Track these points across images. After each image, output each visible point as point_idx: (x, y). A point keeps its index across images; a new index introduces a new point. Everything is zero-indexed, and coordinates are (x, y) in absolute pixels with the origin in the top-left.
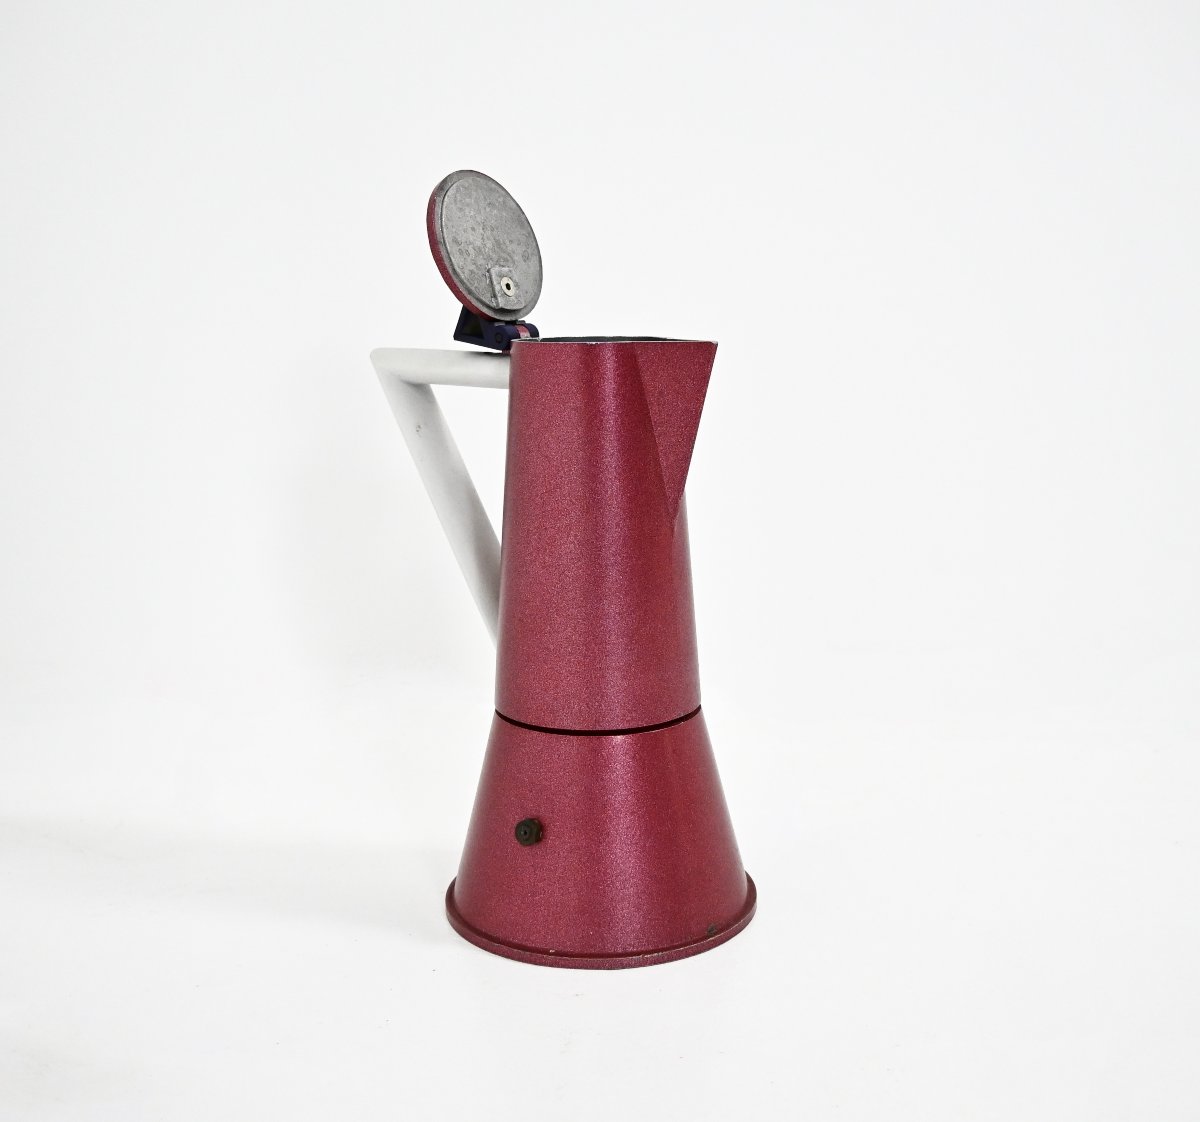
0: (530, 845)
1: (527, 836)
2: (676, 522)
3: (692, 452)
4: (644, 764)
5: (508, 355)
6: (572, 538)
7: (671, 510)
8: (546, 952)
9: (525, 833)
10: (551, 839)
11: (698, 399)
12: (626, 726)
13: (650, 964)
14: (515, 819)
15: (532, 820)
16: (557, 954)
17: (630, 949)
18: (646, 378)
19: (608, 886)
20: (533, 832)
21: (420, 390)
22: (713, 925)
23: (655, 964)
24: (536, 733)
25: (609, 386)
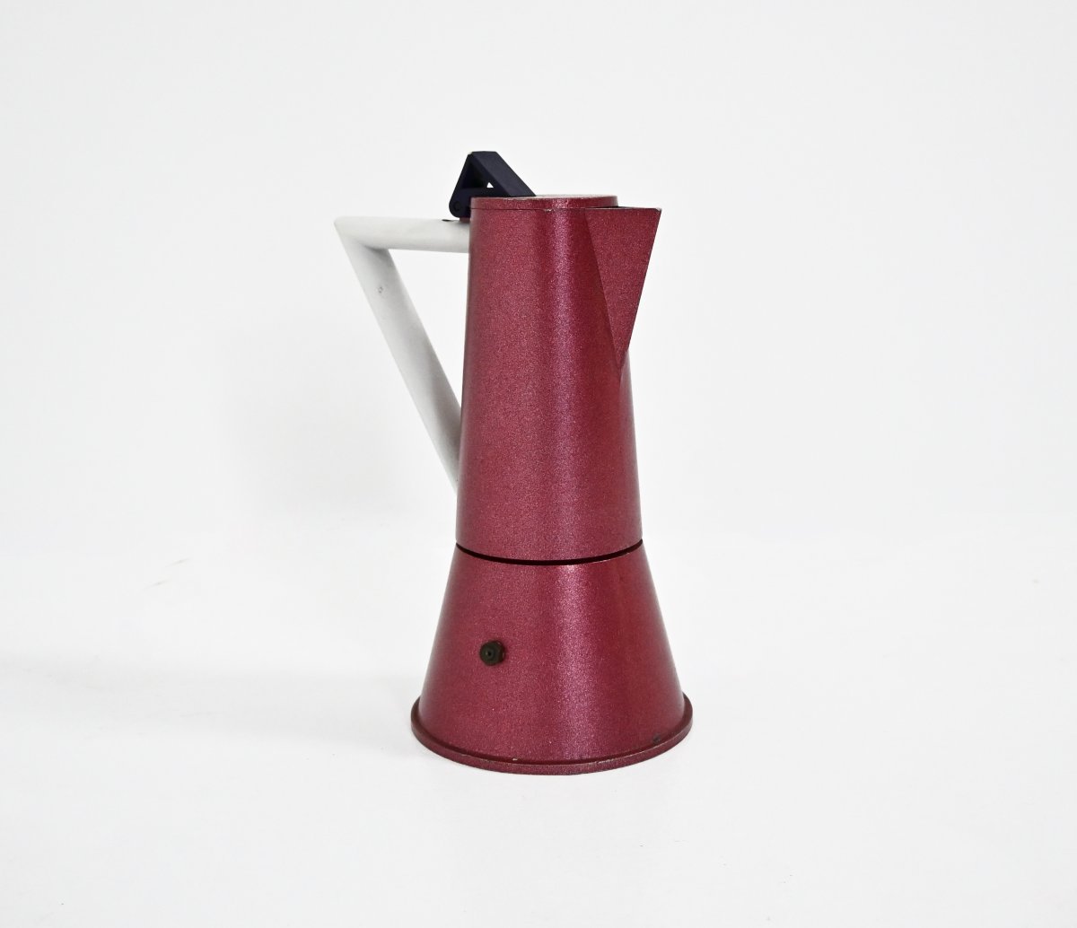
0: (494, 664)
1: (492, 656)
2: (623, 371)
3: (637, 309)
4: (596, 590)
5: (468, 222)
6: (530, 387)
7: (618, 363)
8: (510, 760)
9: (490, 654)
10: (512, 660)
11: (643, 261)
12: (580, 557)
13: (604, 770)
14: (480, 641)
15: (495, 642)
16: (519, 762)
17: (585, 757)
18: (597, 241)
19: (565, 700)
20: (496, 653)
21: (380, 255)
22: (657, 734)
23: (609, 769)
24: (497, 564)
25: (562, 248)
